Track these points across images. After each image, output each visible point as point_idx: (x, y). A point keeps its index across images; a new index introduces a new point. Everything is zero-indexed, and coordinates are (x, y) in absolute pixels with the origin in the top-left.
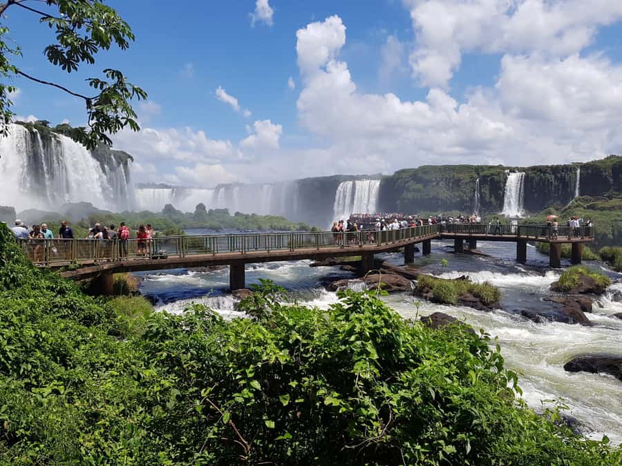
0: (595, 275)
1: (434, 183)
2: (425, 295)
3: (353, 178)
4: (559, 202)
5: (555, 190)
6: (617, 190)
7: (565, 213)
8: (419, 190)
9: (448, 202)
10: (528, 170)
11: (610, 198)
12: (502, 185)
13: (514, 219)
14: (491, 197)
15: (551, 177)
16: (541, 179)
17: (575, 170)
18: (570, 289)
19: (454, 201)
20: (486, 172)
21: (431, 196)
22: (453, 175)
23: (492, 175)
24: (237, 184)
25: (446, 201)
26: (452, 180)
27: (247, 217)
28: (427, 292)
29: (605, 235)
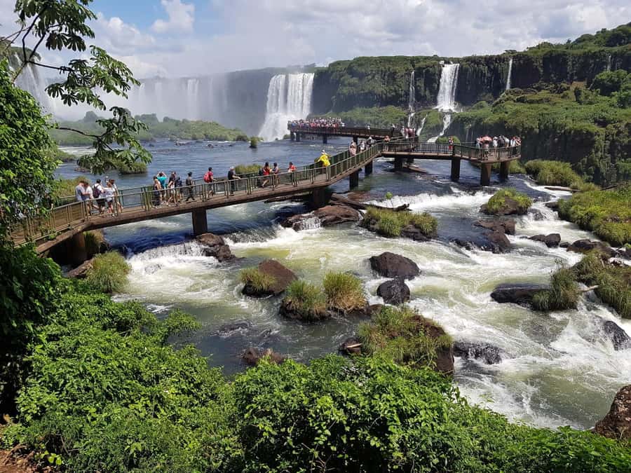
0: (519, 198)
1: (370, 77)
2: (371, 226)
3: (286, 71)
4: (490, 94)
5: (487, 82)
6: (545, 82)
7: (496, 108)
8: (354, 85)
9: (384, 96)
10: (462, 61)
11: (539, 89)
12: (437, 78)
13: (446, 113)
14: (425, 90)
15: (485, 69)
16: (475, 70)
17: (508, 61)
18: (497, 211)
19: (389, 95)
20: (422, 64)
21: (366, 91)
22: (387, 68)
23: (427, 67)
24: (158, 78)
25: (382, 97)
26: (387, 74)
27: (177, 123)
28: (374, 224)
29: (532, 129)
